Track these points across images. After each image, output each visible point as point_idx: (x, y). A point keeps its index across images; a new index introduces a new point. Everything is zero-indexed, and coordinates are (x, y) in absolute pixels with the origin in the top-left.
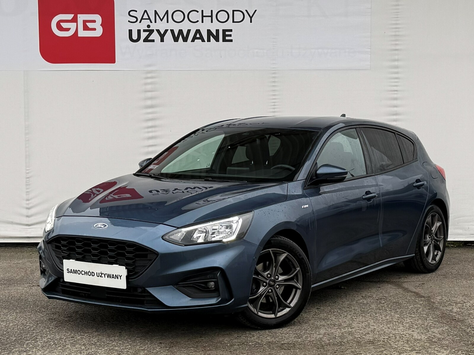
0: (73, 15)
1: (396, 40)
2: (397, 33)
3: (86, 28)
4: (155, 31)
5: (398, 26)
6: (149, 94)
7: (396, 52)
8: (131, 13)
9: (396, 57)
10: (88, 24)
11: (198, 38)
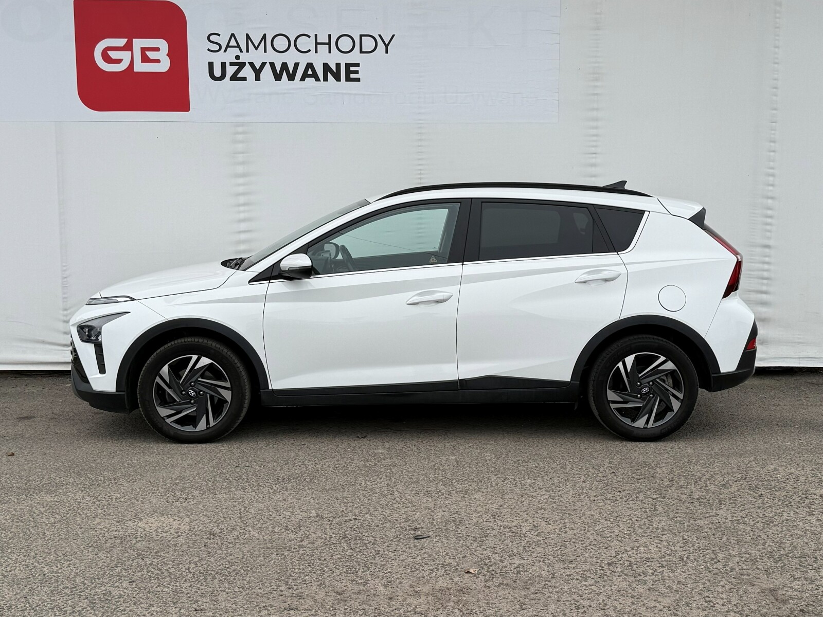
0: (126, 40)
3: (145, 59)
4: (247, 64)
8: (212, 38)
10: (148, 53)
11: (310, 76)
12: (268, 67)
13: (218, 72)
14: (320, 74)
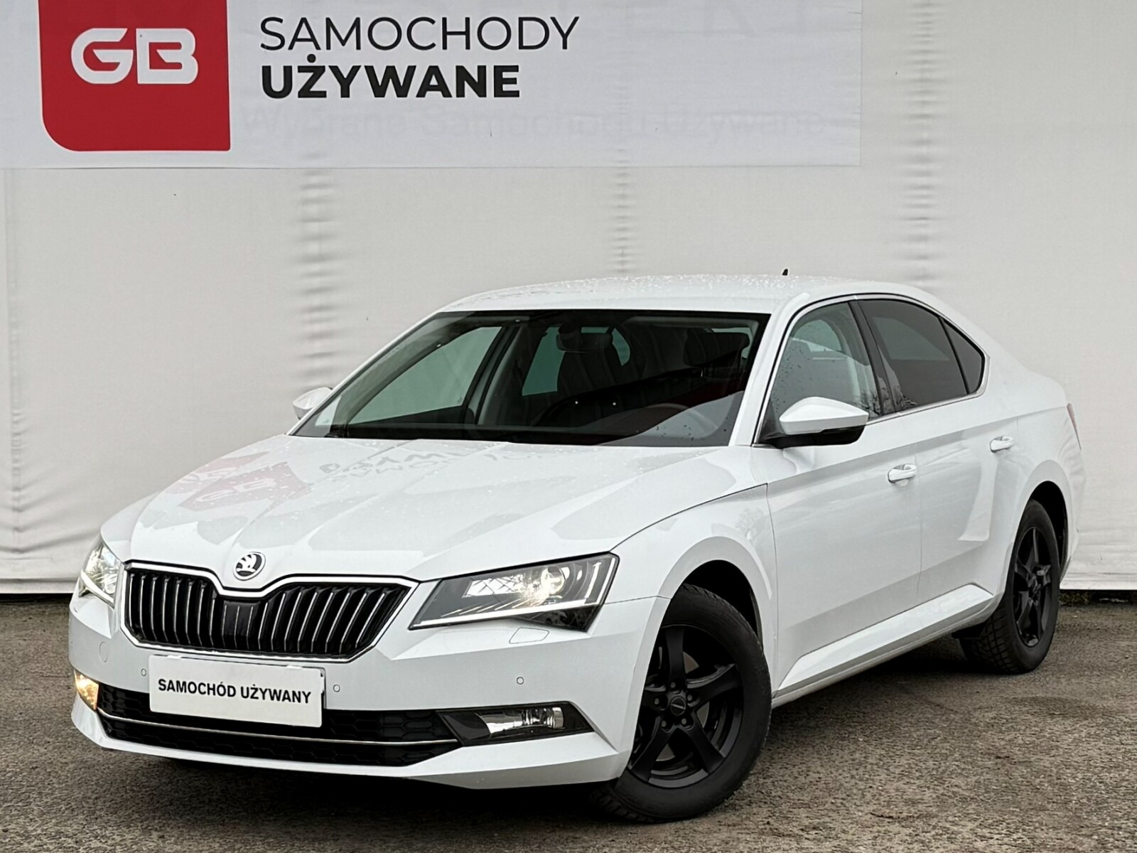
0: (125, 31)
1: (926, 92)
2: (927, 75)
3: (156, 63)
4: (328, 69)
5: (929, 57)
6: (314, 228)
7: (924, 121)
8: (268, 26)
9: (925, 135)
10: (161, 53)
11: (434, 88)
12: (362, 72)
13: (278, 85)
14: (452, 88)
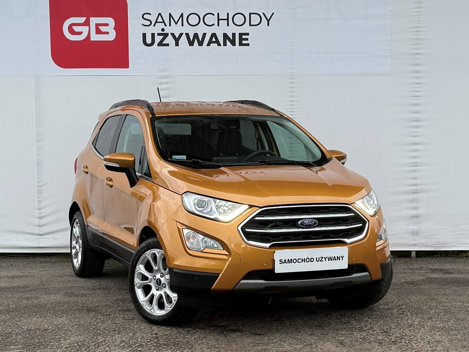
0: (85, 18)
1: (418, 44)
2: (419, 37)
3: (98, 32)
4: (170, 34)
5: (419, 30)
6: (164, 100)
7: (418, 56)
8: (145, 16)
9: (418, 62)
10: (100, 27)
11: (214, 42)
12: (184, 37)
13: (149, 41)
14: (221, 41)
